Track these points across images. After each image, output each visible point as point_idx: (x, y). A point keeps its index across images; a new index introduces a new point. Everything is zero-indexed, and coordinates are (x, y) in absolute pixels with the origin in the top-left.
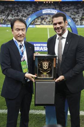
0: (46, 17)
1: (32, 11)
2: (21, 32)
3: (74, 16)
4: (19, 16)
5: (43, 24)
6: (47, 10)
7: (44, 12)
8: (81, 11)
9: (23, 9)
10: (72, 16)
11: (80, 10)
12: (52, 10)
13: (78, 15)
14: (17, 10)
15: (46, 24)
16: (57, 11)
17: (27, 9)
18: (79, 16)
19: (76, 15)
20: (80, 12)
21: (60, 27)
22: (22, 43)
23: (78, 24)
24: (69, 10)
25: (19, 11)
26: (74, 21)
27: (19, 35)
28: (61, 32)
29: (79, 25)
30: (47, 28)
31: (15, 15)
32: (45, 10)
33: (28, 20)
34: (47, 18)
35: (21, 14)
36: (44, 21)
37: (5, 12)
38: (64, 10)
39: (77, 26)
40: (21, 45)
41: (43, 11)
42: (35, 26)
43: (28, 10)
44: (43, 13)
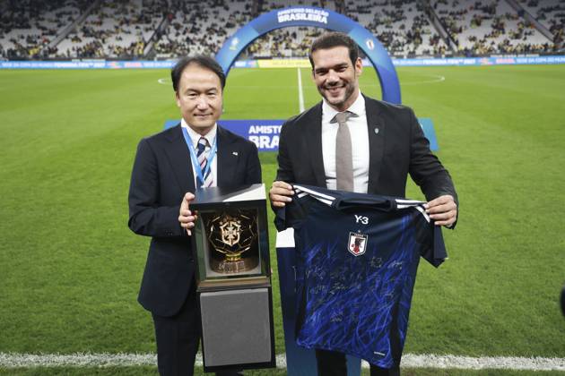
0: (291, 33)
1: (244, 14)
2: (203, 102)
3: (387, 27)
4: (199, 30)
5: (280, 56)
6: (292, 10)
7: (283, 16)
8: (410, 10)
9: (213, 7)
10: (381, 29)
11: (405, 7)
12: (308, 10)
13: (398, 24)
14: (194, 12)
15: (294, 56)
16: (327, 14)
17: (227, 9)
18: (403, 27)
19: (392, 24)
20: (406, 14)
21: (341, 82)
22: (206, 137)
23: (402, 53)
24: (368, 7)
25: (198, 15)
26: (387, 46)
27: (196, 111)
28: (341, 98)
29: (405, 57)
30: (296, 69)
31: (186, 28)
32: (288, 11)
33: (230, 45)
34: (294, 35)
35: (205, 26)
36: (284, 45)
37: (153, 20)
38: (351, 7)
39: (395, 62)
40: (203, 142)
41: (279, 13)
42: (253, 63)
43: (231, 11)
44: (281, 19)
